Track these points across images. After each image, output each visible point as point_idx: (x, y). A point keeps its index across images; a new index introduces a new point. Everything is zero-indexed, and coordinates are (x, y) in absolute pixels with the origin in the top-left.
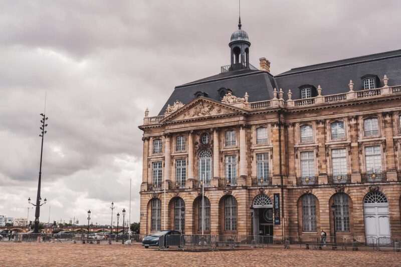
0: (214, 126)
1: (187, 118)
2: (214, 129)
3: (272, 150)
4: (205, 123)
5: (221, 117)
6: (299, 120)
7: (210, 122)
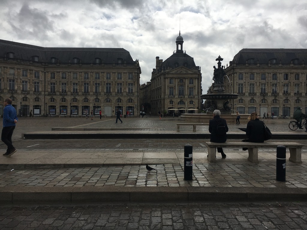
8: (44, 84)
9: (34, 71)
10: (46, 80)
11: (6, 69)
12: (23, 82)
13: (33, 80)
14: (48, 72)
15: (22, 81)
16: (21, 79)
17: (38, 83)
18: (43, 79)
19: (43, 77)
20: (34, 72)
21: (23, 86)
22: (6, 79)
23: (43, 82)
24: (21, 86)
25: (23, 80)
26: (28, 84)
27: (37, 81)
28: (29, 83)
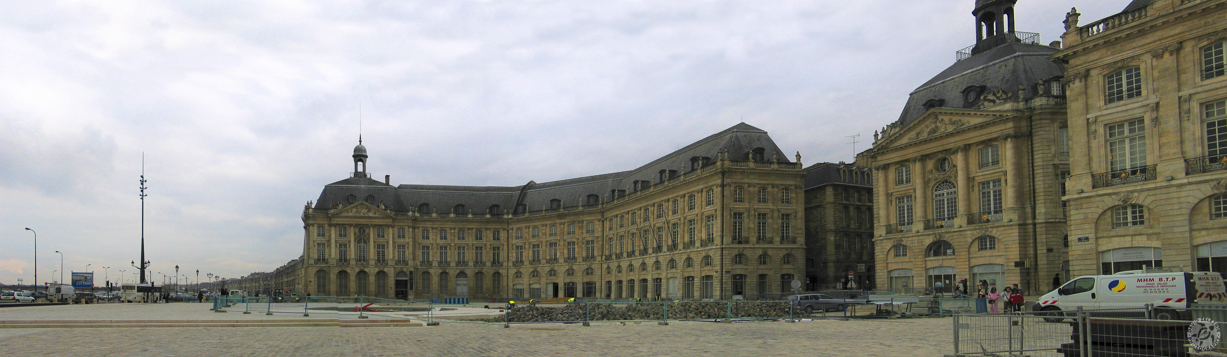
0: (371, 223)
1: (350, 214)
2: (371, 225)
3: (408, 243)
4: (364, 220)
5: (375, 218)
6: (422, 226)
7: (368, 220)
8: (601, 243)
9: (585, 222)
10: (605, 233)
11: (544, 228)
12: (569, 243)
13: (583, 239)
14: (606, 220)
15: (566, 244)
16: (565, 240)
17: (593, 242)
18: (600, 234)
19: (600, 229)
20: (585, 224)
21: (569, 250)
22: (544, 243)
23: (599, 239)
24: (566, 252)
25: (569, 240)
26: (576, 246)
27: (590, 239)
28: (578, 244)
